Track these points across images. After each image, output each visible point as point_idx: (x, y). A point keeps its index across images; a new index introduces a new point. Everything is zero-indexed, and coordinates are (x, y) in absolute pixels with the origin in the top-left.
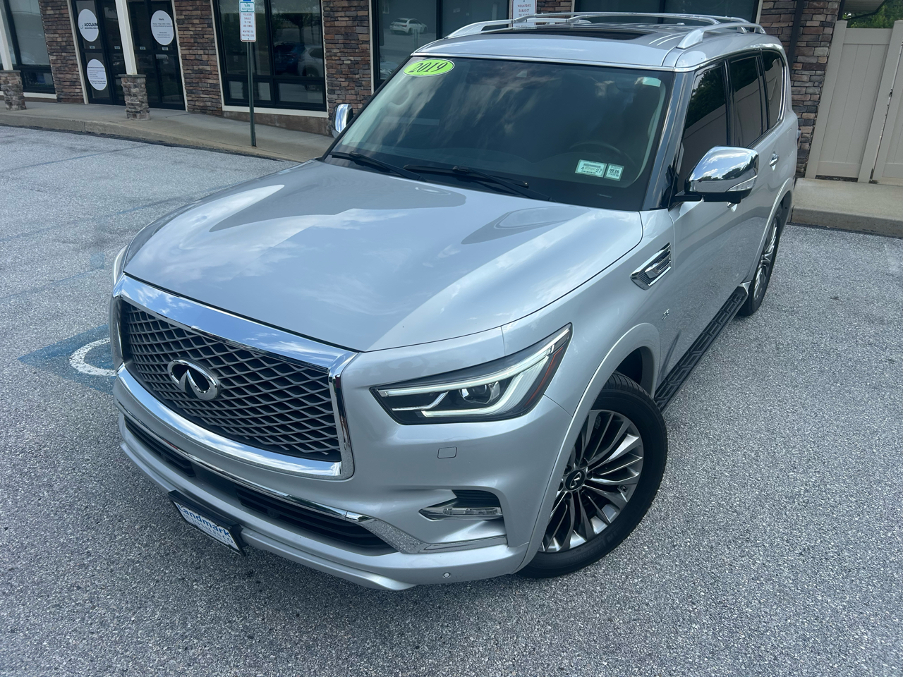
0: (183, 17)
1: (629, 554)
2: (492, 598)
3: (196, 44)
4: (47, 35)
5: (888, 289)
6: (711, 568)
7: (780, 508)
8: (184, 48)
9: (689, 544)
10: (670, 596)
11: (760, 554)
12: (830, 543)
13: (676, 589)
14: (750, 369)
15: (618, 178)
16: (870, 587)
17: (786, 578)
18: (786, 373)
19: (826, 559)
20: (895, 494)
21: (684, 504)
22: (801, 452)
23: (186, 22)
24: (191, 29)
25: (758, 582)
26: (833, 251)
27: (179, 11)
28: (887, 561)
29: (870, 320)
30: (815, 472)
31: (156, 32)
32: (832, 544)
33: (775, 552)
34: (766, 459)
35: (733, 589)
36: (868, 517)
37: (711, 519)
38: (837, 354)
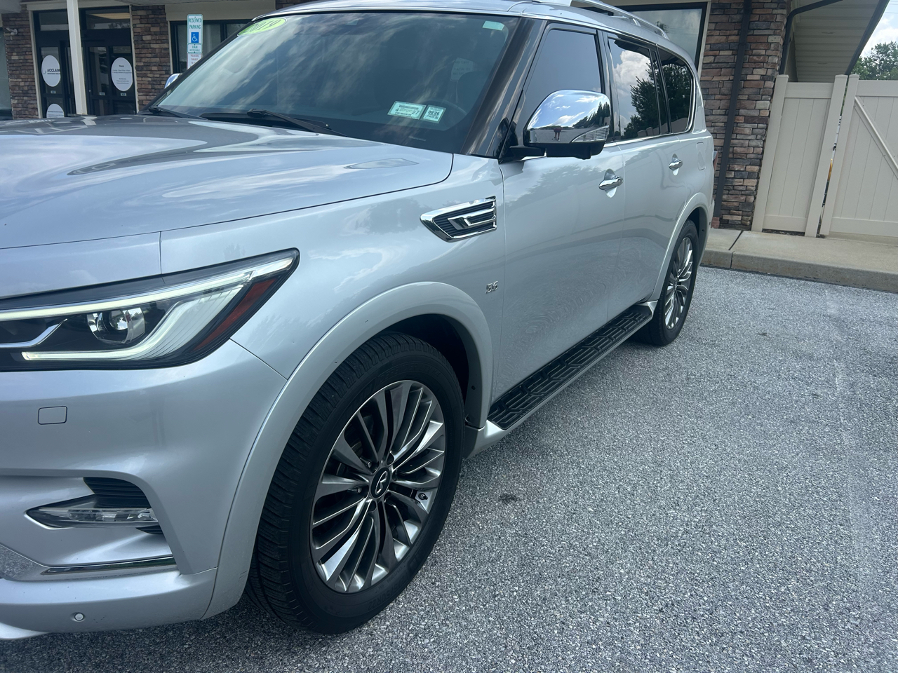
0: (142, 64)
1: (430, 605)
2: (214, 661)
3: (153, 90)
4: (10, 80)
5: (823, 328)
6: (536, 626)
7: (647, 552)
8: (141, 94)
9: (515, 593)
10: (467, 663)
11: (606, 610)
12: (702, 597)
13: (478, 654)
14: (651, 398)
15: (437, 120)
16: (746, 658)
17: (633, 642)
18: (692, 403)
19: (693, 618)
20: (797, 540)
21: (525, 544)
22: (689, 487)
23: (145, 68)
24: (149, 75)
25: (594, 647)
26: (769, 293)
27: (139, 58)
28: (775, 624)
29: (798, 355)
30: (701, 511)
31: (116, 78)
32: (706, 599)
33: (627, 608)
34: (643, 493)
35: (557, 656)
36: (758, 566)
37: (555, 563)
38: (754, 387)
